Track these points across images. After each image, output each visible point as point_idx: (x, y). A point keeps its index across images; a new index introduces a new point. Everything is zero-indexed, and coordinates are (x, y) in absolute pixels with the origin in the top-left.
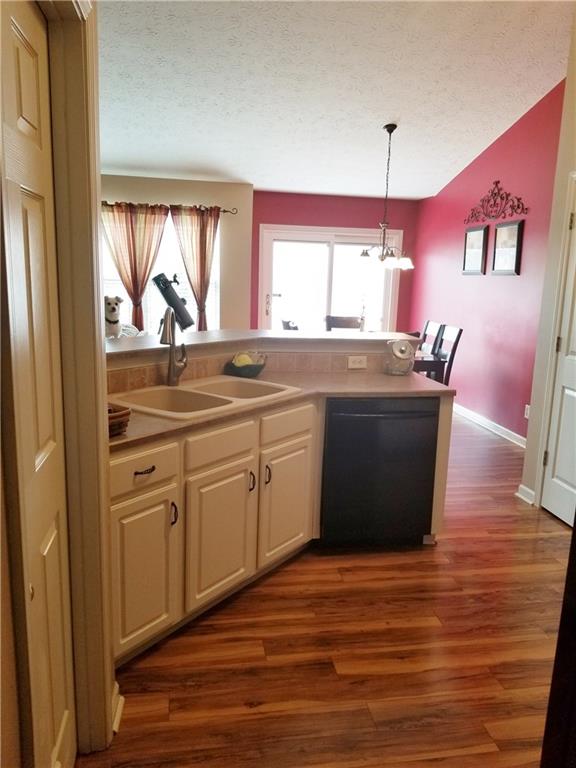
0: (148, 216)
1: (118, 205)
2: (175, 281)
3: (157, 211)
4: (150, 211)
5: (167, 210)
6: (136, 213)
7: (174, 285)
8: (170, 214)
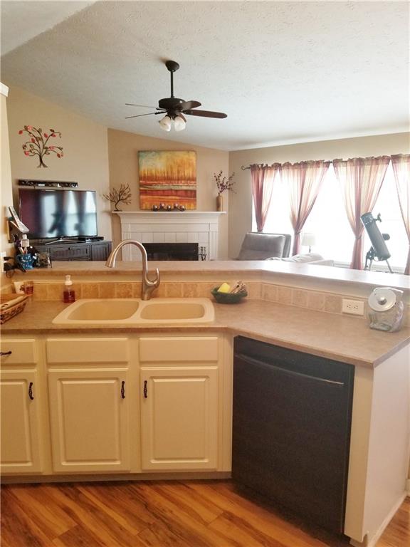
0: (373, 166)
1: (351, 161)
2: (379, 219)
3: (380, 161)
4: (374, 162)
5: (388, 159)
6: (364, 165)
7: (377, 222)
8: (391, 163)
